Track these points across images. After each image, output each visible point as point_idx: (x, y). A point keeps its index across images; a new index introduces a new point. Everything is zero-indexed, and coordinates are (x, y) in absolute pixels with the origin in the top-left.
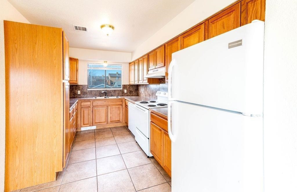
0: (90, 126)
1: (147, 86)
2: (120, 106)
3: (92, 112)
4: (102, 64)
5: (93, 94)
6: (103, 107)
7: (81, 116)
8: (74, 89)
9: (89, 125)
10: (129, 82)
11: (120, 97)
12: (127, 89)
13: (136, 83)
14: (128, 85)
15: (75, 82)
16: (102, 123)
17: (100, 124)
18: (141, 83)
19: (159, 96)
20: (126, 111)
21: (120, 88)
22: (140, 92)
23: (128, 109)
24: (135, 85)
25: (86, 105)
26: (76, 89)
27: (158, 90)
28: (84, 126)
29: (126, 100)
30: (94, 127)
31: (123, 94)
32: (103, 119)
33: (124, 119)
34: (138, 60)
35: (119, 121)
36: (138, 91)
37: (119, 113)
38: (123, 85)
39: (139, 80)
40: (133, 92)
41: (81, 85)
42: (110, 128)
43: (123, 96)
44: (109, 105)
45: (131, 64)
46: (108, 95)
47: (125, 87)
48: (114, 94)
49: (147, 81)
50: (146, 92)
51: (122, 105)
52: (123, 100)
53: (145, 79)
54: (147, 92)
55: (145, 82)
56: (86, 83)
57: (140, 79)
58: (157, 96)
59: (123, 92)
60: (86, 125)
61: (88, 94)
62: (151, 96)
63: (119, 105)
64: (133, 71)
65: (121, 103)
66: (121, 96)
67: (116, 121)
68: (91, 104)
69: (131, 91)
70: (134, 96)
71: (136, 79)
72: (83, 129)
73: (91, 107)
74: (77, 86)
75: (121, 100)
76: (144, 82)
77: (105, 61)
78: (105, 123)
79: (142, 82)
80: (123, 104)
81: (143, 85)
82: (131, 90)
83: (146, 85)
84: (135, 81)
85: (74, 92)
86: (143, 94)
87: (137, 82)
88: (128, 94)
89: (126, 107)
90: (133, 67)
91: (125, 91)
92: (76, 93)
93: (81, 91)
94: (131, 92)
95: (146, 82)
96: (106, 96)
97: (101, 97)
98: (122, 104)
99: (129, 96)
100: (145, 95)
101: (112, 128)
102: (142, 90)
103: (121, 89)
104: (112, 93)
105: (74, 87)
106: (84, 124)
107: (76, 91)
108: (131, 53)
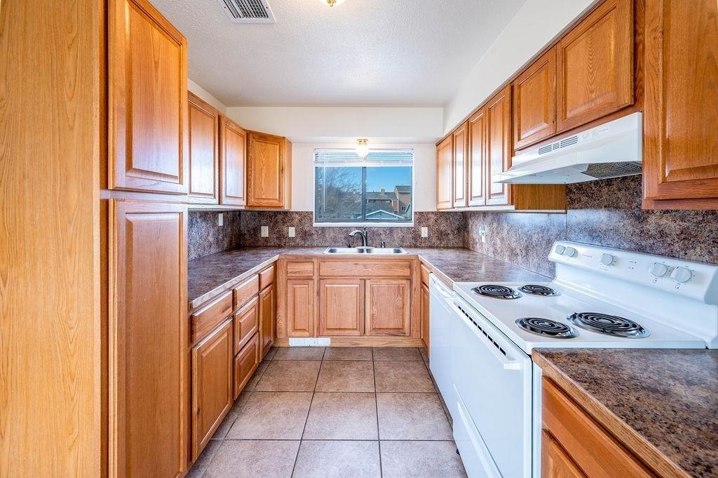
0: (313, 336)
1: (503, 217)
2: (404, 282)
3: (318, 293)
4: (354, 149)
5: (328, 239)
6: (351, 281)
7: (286, 304)
8: (281, 223)
9: (308, 334)
10: (437, 202)
11: (404, 252)
12: (428, 226)
13: (460, 206)
14: (433, 213)
15: (276, 203)
16: (347, 332)
17: (342, 332)
18: (476, 204)
19: (563, 264)
20: (424, 302)
21: (409, 220)
22: (475, 236)
23: (428, 296)
24: (456, 213)
25: (299, 272)
26: (284, 223)
27: (558, 237)
28: (293, 334)
29: (422, 263)
30: (324, 342)
31: (416, 242)
32: (350, 320)
33: (415, 328)
34: (468, 124)
35: (399, 332)
36: (468, 232)
37: (400, 304)
38: (416, 213)
39: (468, 196)
40: (451, 237)
41: (296, 213)
42: (371, 349)
43: (416, 247)
44: (370, 277)
45: (442, 145)
46: (370, 242)
47: (422, 217)
48: (388, 240)
49: (505, 199)
50: (498, 241)
51: (409, 279)
52: (415, 265)
53: (496, 188)
54: (502, 239)
55: (494, 200)
56: (310, 206)
57: (476, 191)
58: (553, 264)
59: (416, 236)
60: (299, 333)
61: (315, 237)
62: (519, 258)
63: (399, 277)
64: (448, 169)
65: (407, 272)
66: (410, 247)
67: (392, 332)
68: (315, 271)
69: (441, 232)
70: (453, 248)
71: (459, 194)
72: (293, 342)
73: (316, 278)
74: (286, 213)
75: (410, 264)
76: (490, 202)
77: (363, 138)
78: (357, 333)
79: (481, 202)
80: (414, 275)
81: (485, 214)
82: (442, 228)
83: (497, 214)
84: (454, 199)
85: (278, 231)
86: (485, 247)
87: (463, 203)
88: (434, 240)
89: (422, 287)
90: (447, 155)
91: (424, 232)
92: (285, 233)
93: (296, 230)
94: (442, 235)
95: (501, 202)
96: (363, 245)
97: (350, 247)
98: (411, 275)
99: (437, 247)
100: (492, 249)
101: (379, 349)
102: (480, 232)
103: (411, 224)
104: (383, 237)
105: (280, 217)
106: (295, 330)
107: (285, 228)
108: (442, 109)
